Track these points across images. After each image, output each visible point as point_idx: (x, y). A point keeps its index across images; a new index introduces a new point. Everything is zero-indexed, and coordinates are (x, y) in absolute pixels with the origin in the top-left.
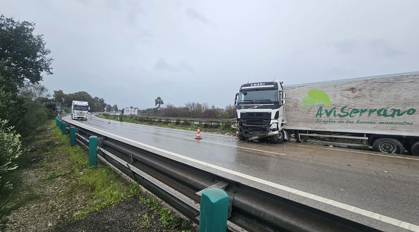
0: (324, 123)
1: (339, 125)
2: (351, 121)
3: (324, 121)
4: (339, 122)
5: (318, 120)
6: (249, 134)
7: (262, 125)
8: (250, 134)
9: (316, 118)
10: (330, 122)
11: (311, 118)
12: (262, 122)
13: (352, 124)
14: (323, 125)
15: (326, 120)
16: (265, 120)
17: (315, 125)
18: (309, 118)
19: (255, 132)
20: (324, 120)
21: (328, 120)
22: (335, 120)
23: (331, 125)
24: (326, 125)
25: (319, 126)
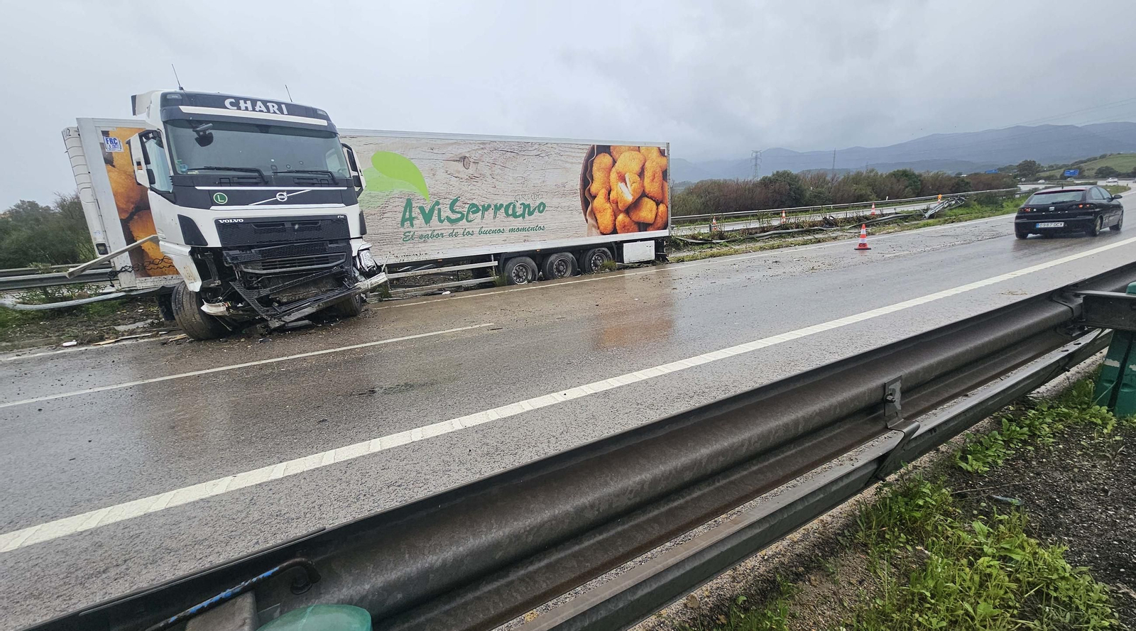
0: (422, 240)
1: (451, 242)
2: (471, 231)
3: (421, 237)
4: (451, 235)
5: (407, 234)
6: (279, 302)
7: (326, 260)
8: (281, 304)
9: (402, 229)
10: (432, 236)
11: (390, 230)
12: (324, 251)
13: (472, 237)
14: (420, 245)
15: (424, 234)
16: (331, 242)
17: (403, 247)
18: (385, 231)
19: (302, 293)
20: (420, 233)
21: (430, 233)
22: (442, 232)
23: (436, 244)
24: (427, 244)
25: (413, 249)
